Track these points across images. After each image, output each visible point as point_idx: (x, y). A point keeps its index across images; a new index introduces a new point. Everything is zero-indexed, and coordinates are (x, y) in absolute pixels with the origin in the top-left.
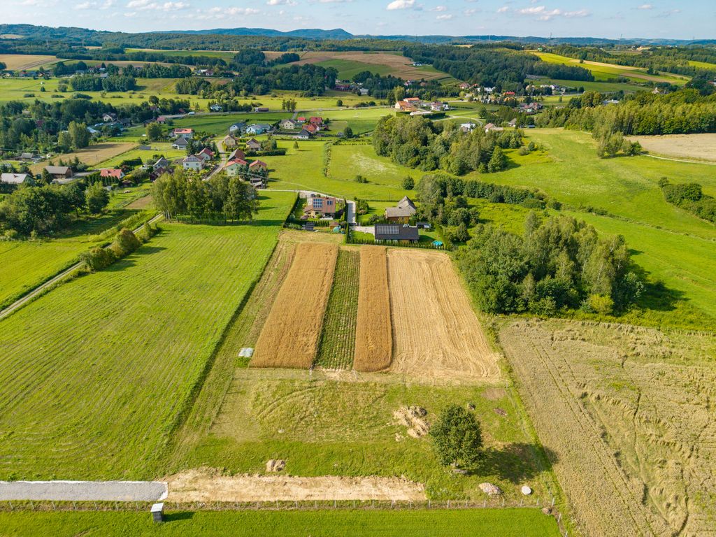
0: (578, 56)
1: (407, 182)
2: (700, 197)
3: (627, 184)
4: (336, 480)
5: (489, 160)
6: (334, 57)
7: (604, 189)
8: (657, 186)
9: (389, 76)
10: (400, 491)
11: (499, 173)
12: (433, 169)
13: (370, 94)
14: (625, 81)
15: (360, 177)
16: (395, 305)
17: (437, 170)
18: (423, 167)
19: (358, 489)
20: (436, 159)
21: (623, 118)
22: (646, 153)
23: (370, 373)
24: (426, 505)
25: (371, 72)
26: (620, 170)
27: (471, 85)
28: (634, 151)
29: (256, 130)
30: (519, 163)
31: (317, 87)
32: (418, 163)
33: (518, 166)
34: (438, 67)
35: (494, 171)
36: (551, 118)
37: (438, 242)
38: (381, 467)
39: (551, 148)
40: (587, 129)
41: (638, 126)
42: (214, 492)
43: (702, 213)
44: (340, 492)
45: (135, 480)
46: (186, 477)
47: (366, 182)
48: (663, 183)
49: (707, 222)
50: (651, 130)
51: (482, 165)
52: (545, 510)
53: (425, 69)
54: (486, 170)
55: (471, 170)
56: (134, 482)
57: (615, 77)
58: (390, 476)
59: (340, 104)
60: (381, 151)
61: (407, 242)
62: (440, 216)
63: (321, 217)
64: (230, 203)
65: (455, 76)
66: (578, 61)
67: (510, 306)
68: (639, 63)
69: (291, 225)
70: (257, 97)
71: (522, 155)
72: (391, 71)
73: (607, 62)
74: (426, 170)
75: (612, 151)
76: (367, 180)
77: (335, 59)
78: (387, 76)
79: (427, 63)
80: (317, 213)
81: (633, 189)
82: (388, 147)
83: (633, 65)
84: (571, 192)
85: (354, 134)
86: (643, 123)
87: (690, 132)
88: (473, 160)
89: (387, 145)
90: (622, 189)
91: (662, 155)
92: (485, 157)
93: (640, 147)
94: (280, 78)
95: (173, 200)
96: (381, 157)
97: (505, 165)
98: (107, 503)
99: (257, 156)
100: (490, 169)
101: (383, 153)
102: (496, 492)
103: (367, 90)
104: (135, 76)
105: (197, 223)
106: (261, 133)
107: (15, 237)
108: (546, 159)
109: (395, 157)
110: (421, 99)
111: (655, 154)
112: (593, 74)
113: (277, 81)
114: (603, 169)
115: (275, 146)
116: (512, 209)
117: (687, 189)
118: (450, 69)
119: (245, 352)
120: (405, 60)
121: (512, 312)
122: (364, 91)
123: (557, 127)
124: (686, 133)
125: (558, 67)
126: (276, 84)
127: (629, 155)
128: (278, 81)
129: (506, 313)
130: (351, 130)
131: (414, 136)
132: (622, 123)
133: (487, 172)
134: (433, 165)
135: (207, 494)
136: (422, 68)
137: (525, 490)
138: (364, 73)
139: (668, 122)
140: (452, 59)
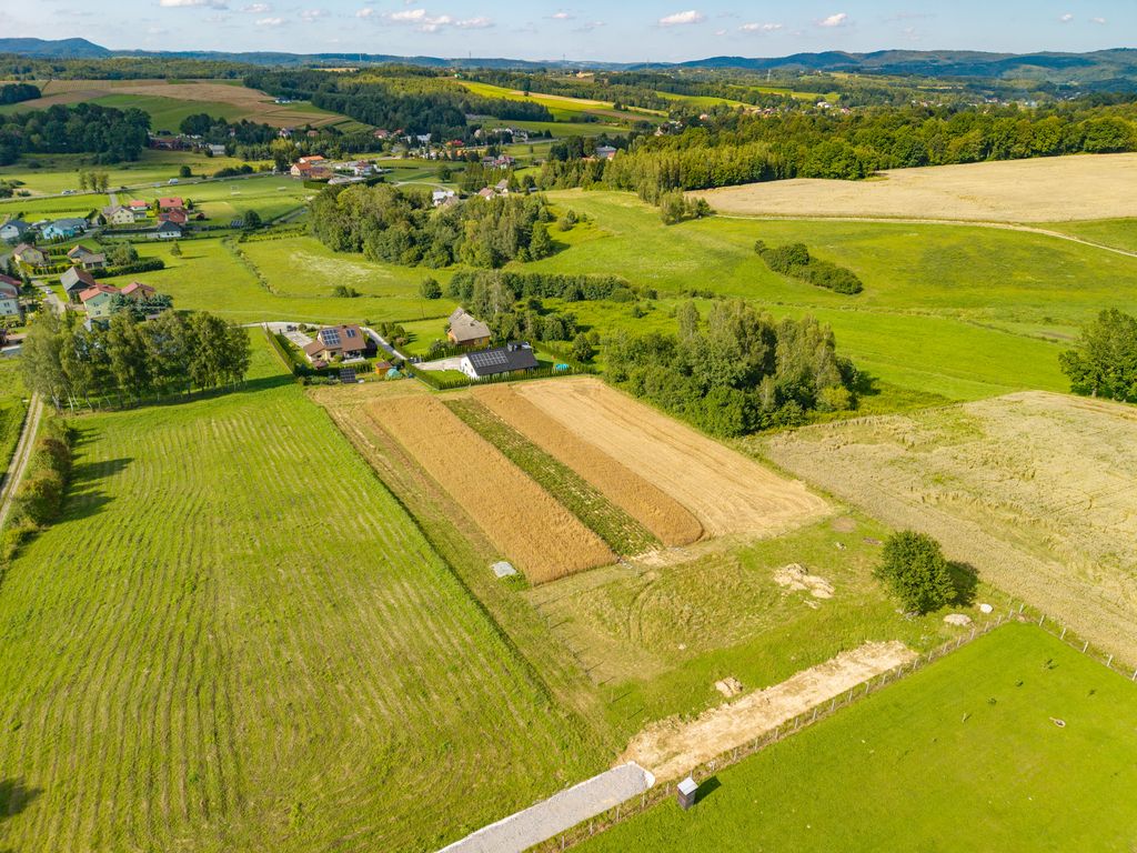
0: (518, 86)
1: (430, 286)
2: (808, 260)
3: (718, 254)
5: (529, 241)
6: (114, 90)
7: (695, 264)
8: (753, 253)
9: (244, 122)
10: (888, 658)
11: (547, 259)
12: (448, 264)
13: (230, 153)
14: (593, 121)
15: (341, 289)
17: (454, 266)
18: (432, 262)
19: (845, 673)
20: (447, 247)
21: (667, 169)
22: (714, 212)
23: (694, 546)
24: (923, 661)
25: (210, 115)
26: (698, 238)
27: (391, 132)
28: (702, 211)
29: (65, 231)
30: (567, 242)
31: (125, 145)
32: (420, 257)
33: (566, 247)
34: (323, 104)
35: (540, 257)
36: (556, 175)
37: (559, 365)
39: (596, 217)
40: (620, 187)
41: (686, 178)
43: (818, 279)
44: (832, 683)
45: (588, 778)
46: (645, 746)
47: (355, 295)
48: (760, 249)
49: (824, 288)
50: (702, 183)
51: (522, 251)
52: (1022, 619)
53: (299, 109)
54: (529, 258)
55: (508, 259)
56: (589, 781)
57: (580, 116)
59: (188, 173)
60: (342, 244)
61: (522, 372)
62: (530, 329)
63: (343, 359)
65: (359, 119)
66: (522, 93)
68: (599, 95)
69: (313, 380)
71: (564, 231)
72: (244, 113)
73: (559, 94)
74: (437, 267)
75: (677, 215)
76: (357, 292)
77: (117, 95)
78: (240, 122)
79: (297, 98)
80: (333, 354)
81: (729, 259)
83: (592, 98)
84: (659, 273)
85: (262, 221)
86: (691, 174)
87: (742, 182)
88: (507, 243)
90: (714, 262)
91: (733, 214)
92: (523, 239)
93: (707, 205)
94: (36, 131)
96: (341, 254)
97: (553, 248)
98: (595, 820)
99: (111, 275)
100: (534, 255)
101: (345, 248)
102: (968, 620)
103: (223, 147)
105: (133, 407)
106: (75, 235)
108: (599, 233)
109: (374, 252)
110: (325, 157)
111: (724, 213)
112: (550, 111)
113: (33, 137)
114: (678, 239)
115: (134, 256)
116: (603, 307)
117: (792, 253)
118: (347, 107)
119: (504, 569)
120: (254, 94)
122: (218, 149)
123: (570, 187)
124: (739, 184)
125: (503, 103)
126: (30, 143)
127: (697, 217)
128: (35, 138)
130: (252, 214)
132: (668, 176)
133: (531, 260)
134: (447, 259)
135: (698, 752)
136: (293, 107)
137: (985, 608)
138: (196, 117)
139: (718, 171)
140: (331, 91)
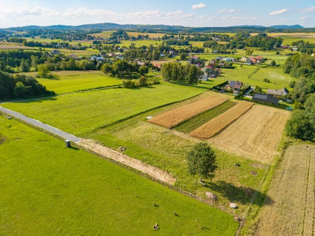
1: (293, 83)
4: (139, 162)
10: (163, 177)
15: (266, 79)
16: (237, 122)
19: (145, 168)
23: (195, 138)
24: (170, 186)
29: (227, 60)
38: (163, 166)
42: (92, 148)
44: (137, 166)
46: (89, 140)
52: (236, 218)
58: (165, 170)
59: (278, 53)
60: (287, 71)
63: (232, 90)
64: (188, 76)
67: (307, 136)
69: (214, 90)
70: (237, 49)
76: (270, 81)
80: (231, 88)
82: (291, 69)
85: (276, 64)
89: (291, 68)
95: (167, 72)
102: (212, 197)
103: (297, 49)
104: (189, 40)
107: (111, 76)
115: (231, 65)
119: (149, 118)
121: (308, 140)
129: (304, 140)
130: (275, 62)
131: (308, 64)
135: (90, 147)
137: (233, 205)
138: (300, 41)
